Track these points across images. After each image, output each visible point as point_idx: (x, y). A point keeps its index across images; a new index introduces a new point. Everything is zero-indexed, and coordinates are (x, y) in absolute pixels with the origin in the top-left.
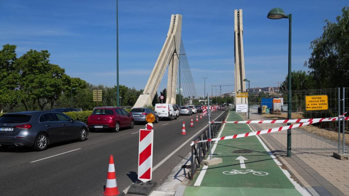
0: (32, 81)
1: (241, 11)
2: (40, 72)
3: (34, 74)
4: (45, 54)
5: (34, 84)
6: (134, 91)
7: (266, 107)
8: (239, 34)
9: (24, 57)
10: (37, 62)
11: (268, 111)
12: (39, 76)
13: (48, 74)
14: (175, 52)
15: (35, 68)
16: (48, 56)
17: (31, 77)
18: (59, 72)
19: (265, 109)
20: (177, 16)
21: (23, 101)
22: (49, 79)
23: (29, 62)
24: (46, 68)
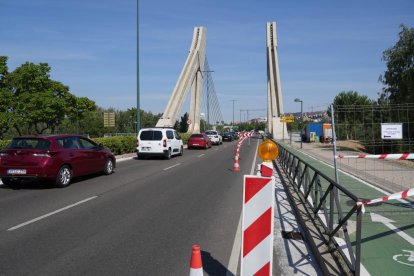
0: (27, 101)
1: (274, 24)
2: (38, 90)
3: (30, 92)
4: (45, 67)
5: (30, 105)
6: (150, 115)
7: (314, 133)
8: (273, 50)
9: (18, 71)
10: (34, 77)
11: (318, 138)
12: (37, 95)
13: (48, 92)
14: (199, 70)
15: (31, 84)
16: (48, 70)
17: (26, 95)
18: (62, 90)
19: (313, 136)
20: (201, 28)
21: (15, 126)
22: (49, 99)
23: (24, 77)
24: (46, 85)
